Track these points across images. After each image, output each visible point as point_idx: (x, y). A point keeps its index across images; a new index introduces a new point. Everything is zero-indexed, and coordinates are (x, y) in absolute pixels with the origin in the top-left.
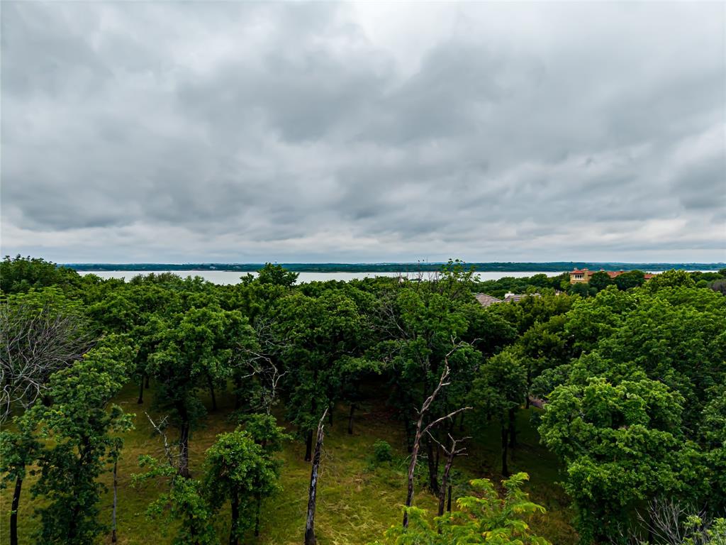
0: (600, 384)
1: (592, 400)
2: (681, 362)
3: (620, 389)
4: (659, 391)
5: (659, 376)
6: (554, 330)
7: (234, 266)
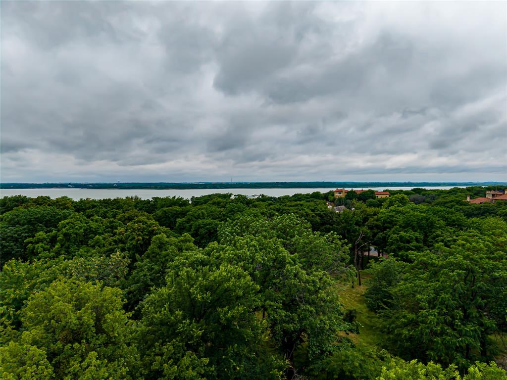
0: (402, 233)
1: (401, 237)
2: (421, 228)
3: (408, 235)
4: (417, 234)
5: (416, 231)
6: (377, 220)
7: (87, 185)
